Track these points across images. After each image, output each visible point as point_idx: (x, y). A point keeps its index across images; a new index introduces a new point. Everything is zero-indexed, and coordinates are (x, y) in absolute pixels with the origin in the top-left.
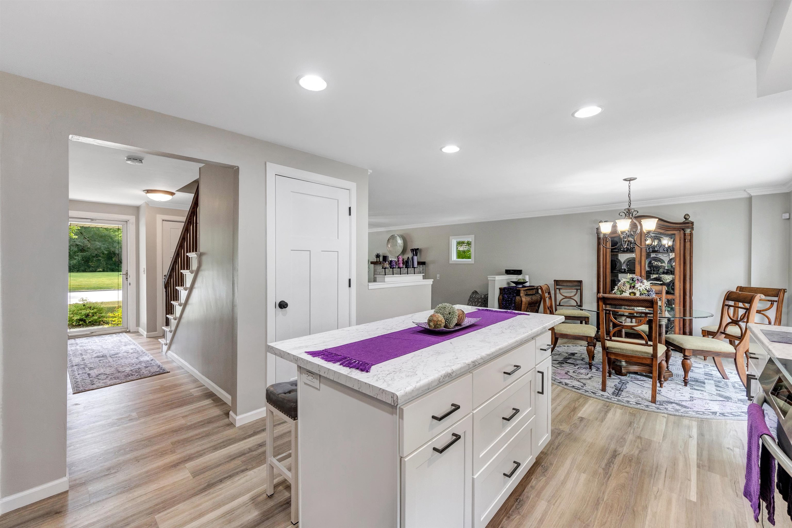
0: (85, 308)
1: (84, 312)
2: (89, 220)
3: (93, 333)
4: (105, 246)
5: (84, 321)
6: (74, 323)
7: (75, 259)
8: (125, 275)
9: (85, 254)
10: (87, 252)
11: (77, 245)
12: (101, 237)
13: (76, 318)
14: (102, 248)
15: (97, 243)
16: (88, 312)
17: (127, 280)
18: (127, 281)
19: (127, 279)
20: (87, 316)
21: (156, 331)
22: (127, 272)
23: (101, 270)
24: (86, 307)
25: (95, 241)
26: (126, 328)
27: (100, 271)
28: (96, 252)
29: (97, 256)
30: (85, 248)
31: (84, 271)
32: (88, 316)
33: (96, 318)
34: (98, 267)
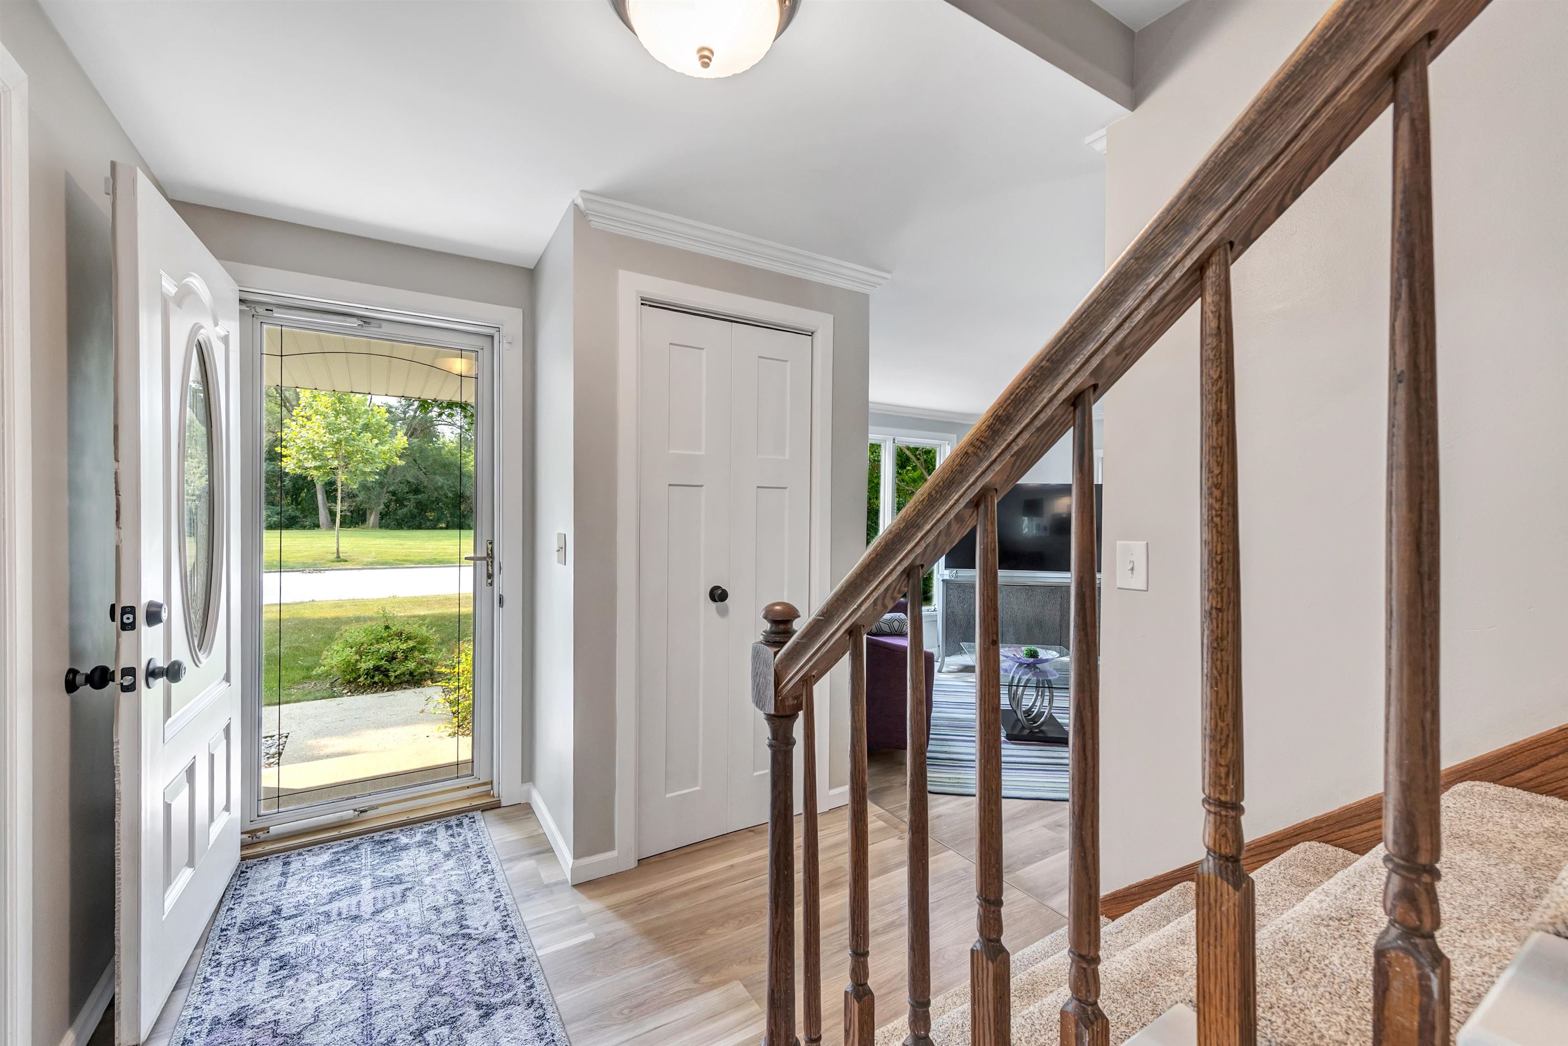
0: (389, 636)
1: (386, 648)
2: (355, 320)
3: (365, 811)
4: (450, 482)
5: (385, 673)
6: (362, 679)
7: (406, 506)
8: (485, 562)
9: (420, 497)
10: (423, 495)
11: (409, 482)
12: (444, 466)
13: (366, 665)
14: (445, 487)
15: (438, 478)
16: (393, 647)
17: (491, 584)
18: (490, 588)
19: (490, 576)
20: (392, 657)
21: (610, 847)
22: (492, 550)
23: (444, 525)
24: (392, 632)
25: (435, 474)
26: (485, 784)
27: (441, 528)
28: (436, 495)
29: (438, 500)
30: (421, 487)
31: (419, 527)
32: (395, 658)
33: (411, 665)
34: (439, 520)
